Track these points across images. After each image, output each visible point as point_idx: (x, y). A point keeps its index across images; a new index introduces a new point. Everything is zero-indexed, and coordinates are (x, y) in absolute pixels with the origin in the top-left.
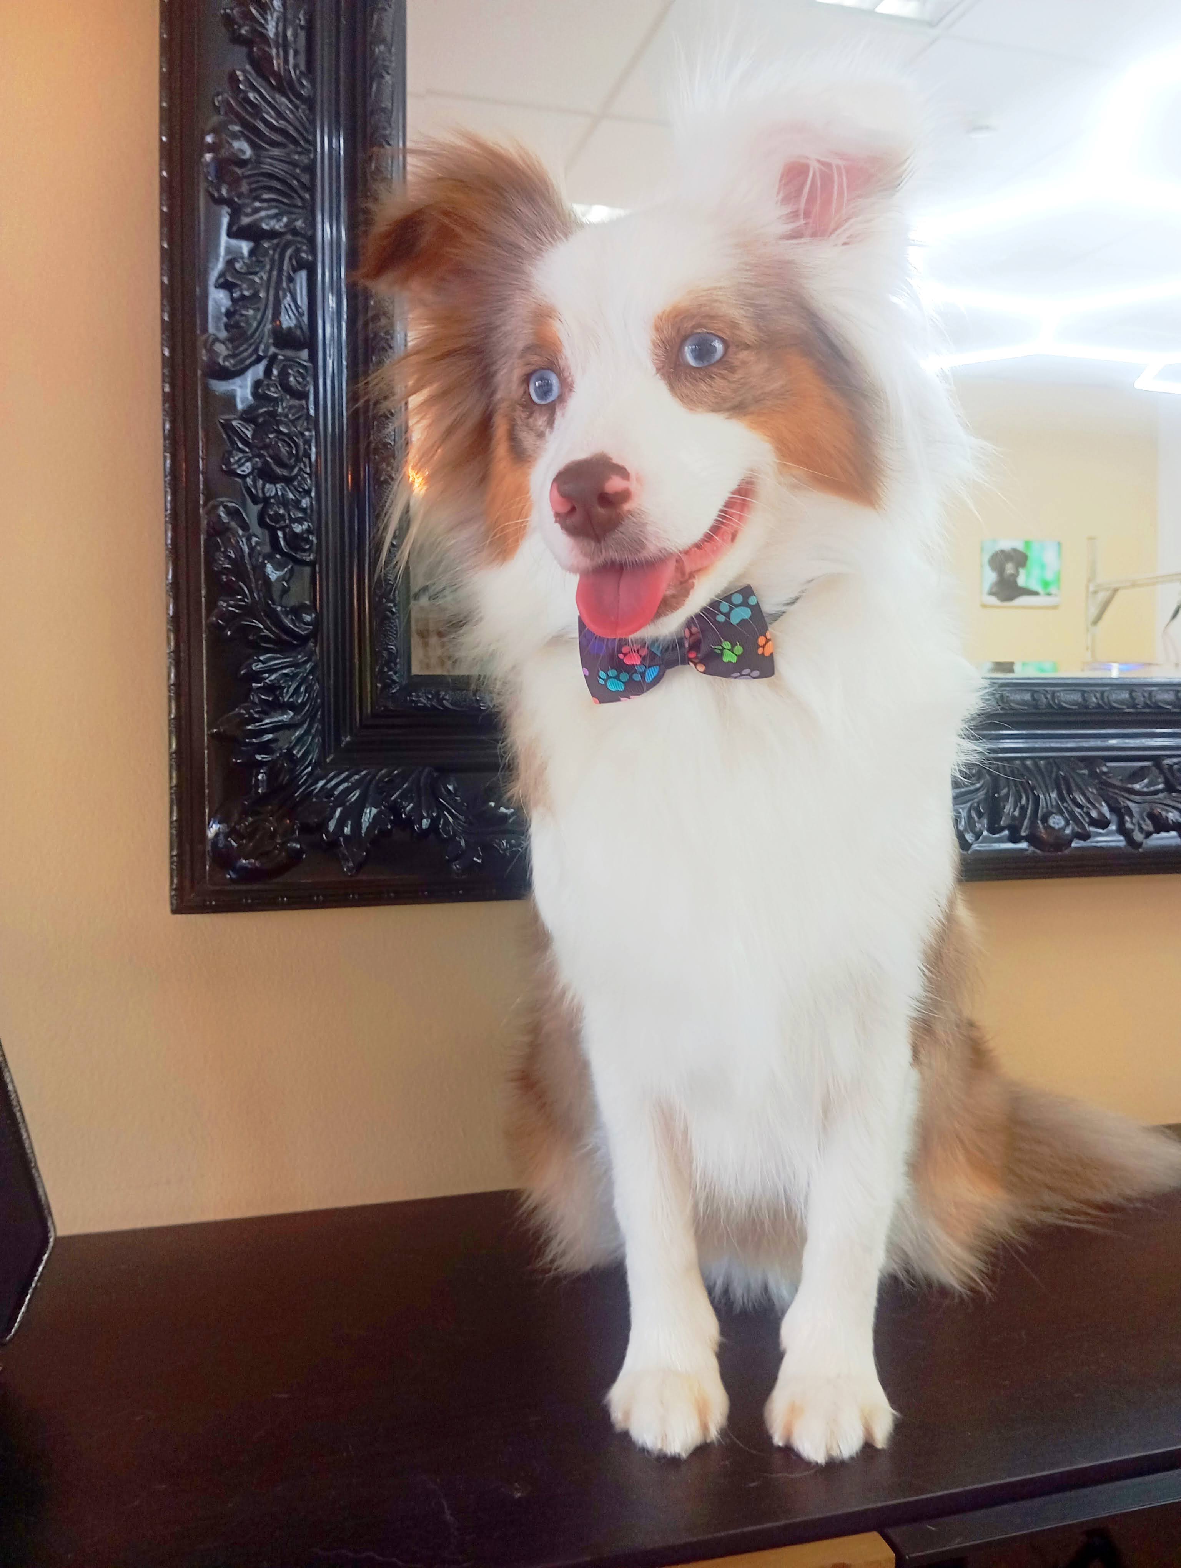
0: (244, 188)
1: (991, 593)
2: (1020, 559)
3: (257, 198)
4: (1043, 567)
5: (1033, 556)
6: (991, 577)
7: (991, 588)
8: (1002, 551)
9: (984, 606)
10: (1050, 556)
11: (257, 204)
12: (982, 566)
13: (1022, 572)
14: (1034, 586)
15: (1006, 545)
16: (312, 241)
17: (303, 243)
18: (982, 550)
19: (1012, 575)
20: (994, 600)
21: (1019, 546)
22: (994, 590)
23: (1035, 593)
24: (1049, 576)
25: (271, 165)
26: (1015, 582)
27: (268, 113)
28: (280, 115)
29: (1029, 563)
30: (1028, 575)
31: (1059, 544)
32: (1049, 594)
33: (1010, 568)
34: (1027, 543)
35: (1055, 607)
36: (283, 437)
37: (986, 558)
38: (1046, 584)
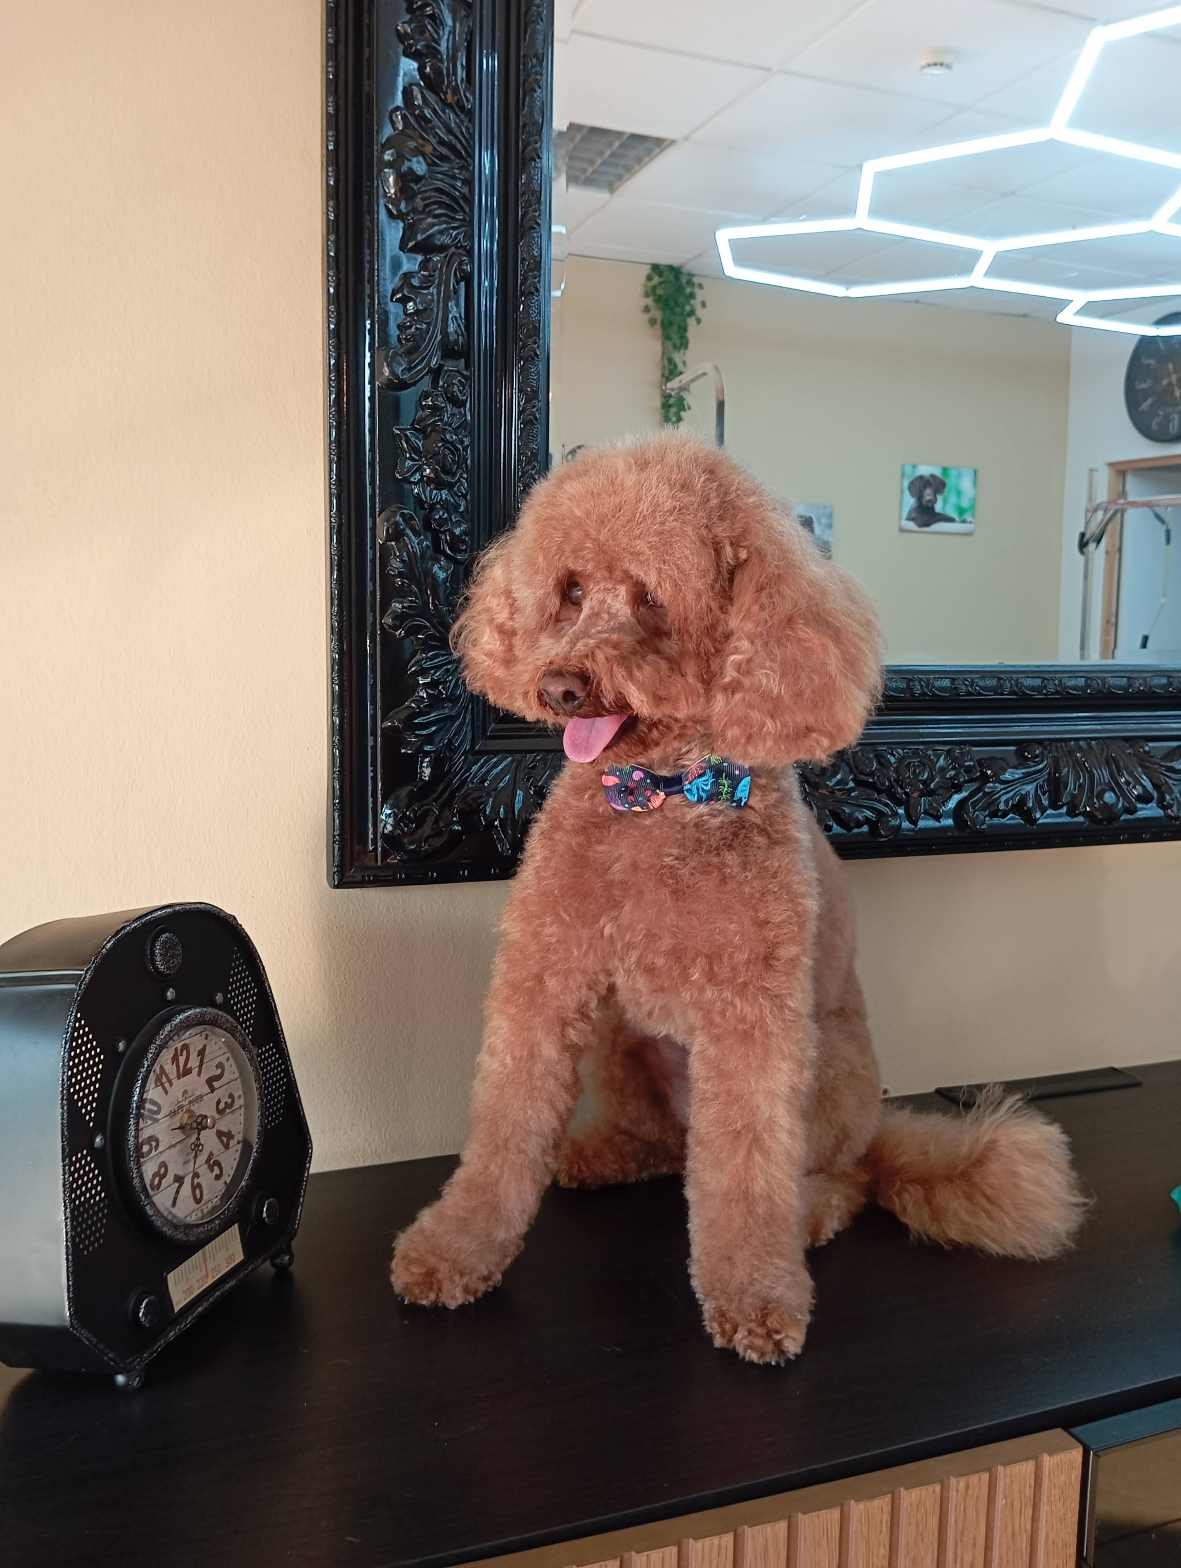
0: (419, 203)
1: (909, 518)
2: (937, 485)
3: (430, 214)
4: (959, 494)
5: (950, 482)
6: (910, 502)
7: (910, 513)
8: (921, 477)
9: (902, 530)
10: (966, 484)
11: (430, 220)
12: (902, 491)
13: (940, 498)
14: (951, 512)
15: (925, 470)
16: (470, 252)
17: (465, 256)
18: (903, 475)
19: (929, 501)
20: (911, 525)
21: (938, 472)
22: (913, 515)
23: (951, 520)
24: (965, 503)
25: (442, 180)
26: (933, 509)
27: (439, 129)
28: (450, 131)
29: (946, 489)
30: (945, 502)
31: (975, 472)
32: (964, 521)
33: (928, 494)
34: (945, 470)
35: (969, 534)
36: (448, 445)
37: (906, 484)
38: (961, 511)
